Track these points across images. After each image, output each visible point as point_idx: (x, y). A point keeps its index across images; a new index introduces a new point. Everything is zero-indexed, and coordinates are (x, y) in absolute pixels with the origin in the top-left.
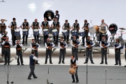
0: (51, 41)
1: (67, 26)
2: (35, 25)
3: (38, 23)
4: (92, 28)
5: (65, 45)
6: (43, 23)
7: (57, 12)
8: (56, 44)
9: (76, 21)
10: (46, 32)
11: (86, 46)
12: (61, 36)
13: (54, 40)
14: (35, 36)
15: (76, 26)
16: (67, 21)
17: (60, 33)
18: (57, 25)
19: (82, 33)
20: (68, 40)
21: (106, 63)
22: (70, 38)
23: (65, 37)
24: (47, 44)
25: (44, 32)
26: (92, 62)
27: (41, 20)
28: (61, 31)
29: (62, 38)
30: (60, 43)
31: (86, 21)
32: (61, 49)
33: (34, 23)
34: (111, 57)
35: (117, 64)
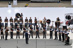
0: (19, 28)
2: (11, 20)
3: (12, 19)
4: (38, 21)
5: (26, 29)
6: (15, 19)
10: (16, 23)
11: (36, 30)
18: (22, 20)
19: (34, 24)
21: (46, 38)
26: (39, 38)
33: (10, 19)
34: (48, 35)
35: (50, 38)
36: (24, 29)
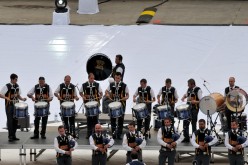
0: (104, 132)
1: (144, 93)
2: (67, 91)
3: (73, 87)
4: (207, 99)
5: (140, 142)
7: (119, 58)
8: (118, 138)
9: (168, 81)
12: (131, 118)
13: (113, 129)
14: (64, 119)
15: (169, 94)
16: (144, 81)
17: (128, 112)
19: (183, 111)
20: (147, 128)
22: (152, 123)
23: (139, 122)
24: (95, 138)
25: (87, 108)
27: (80, 78)
28: (131, 105)
29: (132, 123)
30: (128, 135)
31: (192, 83)
32: (129, 153)
33: (62, 86)
36: (132, 140)
